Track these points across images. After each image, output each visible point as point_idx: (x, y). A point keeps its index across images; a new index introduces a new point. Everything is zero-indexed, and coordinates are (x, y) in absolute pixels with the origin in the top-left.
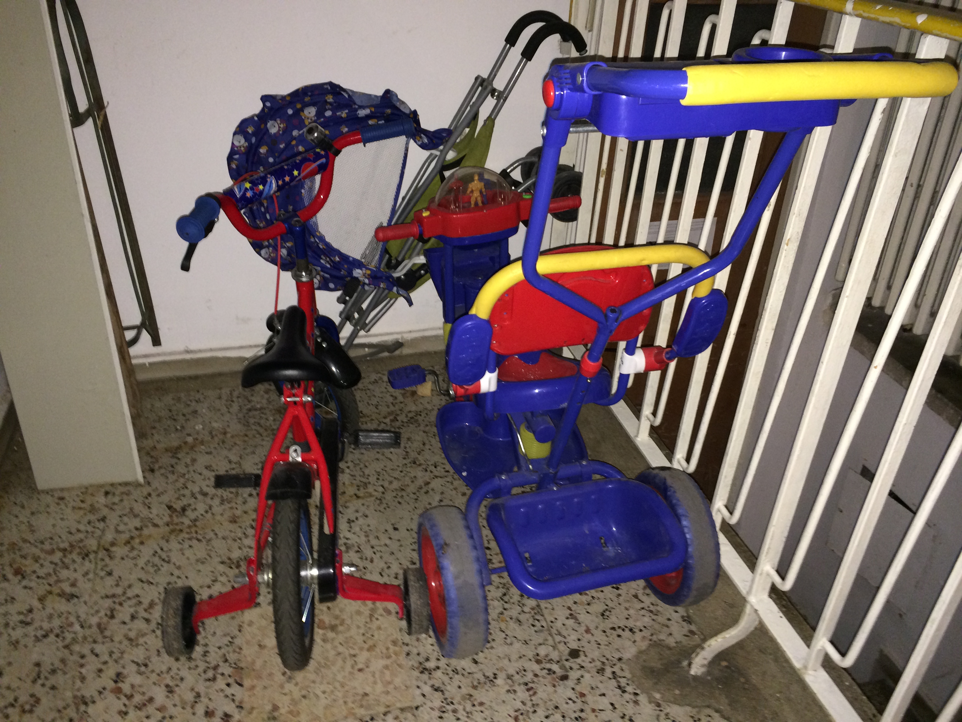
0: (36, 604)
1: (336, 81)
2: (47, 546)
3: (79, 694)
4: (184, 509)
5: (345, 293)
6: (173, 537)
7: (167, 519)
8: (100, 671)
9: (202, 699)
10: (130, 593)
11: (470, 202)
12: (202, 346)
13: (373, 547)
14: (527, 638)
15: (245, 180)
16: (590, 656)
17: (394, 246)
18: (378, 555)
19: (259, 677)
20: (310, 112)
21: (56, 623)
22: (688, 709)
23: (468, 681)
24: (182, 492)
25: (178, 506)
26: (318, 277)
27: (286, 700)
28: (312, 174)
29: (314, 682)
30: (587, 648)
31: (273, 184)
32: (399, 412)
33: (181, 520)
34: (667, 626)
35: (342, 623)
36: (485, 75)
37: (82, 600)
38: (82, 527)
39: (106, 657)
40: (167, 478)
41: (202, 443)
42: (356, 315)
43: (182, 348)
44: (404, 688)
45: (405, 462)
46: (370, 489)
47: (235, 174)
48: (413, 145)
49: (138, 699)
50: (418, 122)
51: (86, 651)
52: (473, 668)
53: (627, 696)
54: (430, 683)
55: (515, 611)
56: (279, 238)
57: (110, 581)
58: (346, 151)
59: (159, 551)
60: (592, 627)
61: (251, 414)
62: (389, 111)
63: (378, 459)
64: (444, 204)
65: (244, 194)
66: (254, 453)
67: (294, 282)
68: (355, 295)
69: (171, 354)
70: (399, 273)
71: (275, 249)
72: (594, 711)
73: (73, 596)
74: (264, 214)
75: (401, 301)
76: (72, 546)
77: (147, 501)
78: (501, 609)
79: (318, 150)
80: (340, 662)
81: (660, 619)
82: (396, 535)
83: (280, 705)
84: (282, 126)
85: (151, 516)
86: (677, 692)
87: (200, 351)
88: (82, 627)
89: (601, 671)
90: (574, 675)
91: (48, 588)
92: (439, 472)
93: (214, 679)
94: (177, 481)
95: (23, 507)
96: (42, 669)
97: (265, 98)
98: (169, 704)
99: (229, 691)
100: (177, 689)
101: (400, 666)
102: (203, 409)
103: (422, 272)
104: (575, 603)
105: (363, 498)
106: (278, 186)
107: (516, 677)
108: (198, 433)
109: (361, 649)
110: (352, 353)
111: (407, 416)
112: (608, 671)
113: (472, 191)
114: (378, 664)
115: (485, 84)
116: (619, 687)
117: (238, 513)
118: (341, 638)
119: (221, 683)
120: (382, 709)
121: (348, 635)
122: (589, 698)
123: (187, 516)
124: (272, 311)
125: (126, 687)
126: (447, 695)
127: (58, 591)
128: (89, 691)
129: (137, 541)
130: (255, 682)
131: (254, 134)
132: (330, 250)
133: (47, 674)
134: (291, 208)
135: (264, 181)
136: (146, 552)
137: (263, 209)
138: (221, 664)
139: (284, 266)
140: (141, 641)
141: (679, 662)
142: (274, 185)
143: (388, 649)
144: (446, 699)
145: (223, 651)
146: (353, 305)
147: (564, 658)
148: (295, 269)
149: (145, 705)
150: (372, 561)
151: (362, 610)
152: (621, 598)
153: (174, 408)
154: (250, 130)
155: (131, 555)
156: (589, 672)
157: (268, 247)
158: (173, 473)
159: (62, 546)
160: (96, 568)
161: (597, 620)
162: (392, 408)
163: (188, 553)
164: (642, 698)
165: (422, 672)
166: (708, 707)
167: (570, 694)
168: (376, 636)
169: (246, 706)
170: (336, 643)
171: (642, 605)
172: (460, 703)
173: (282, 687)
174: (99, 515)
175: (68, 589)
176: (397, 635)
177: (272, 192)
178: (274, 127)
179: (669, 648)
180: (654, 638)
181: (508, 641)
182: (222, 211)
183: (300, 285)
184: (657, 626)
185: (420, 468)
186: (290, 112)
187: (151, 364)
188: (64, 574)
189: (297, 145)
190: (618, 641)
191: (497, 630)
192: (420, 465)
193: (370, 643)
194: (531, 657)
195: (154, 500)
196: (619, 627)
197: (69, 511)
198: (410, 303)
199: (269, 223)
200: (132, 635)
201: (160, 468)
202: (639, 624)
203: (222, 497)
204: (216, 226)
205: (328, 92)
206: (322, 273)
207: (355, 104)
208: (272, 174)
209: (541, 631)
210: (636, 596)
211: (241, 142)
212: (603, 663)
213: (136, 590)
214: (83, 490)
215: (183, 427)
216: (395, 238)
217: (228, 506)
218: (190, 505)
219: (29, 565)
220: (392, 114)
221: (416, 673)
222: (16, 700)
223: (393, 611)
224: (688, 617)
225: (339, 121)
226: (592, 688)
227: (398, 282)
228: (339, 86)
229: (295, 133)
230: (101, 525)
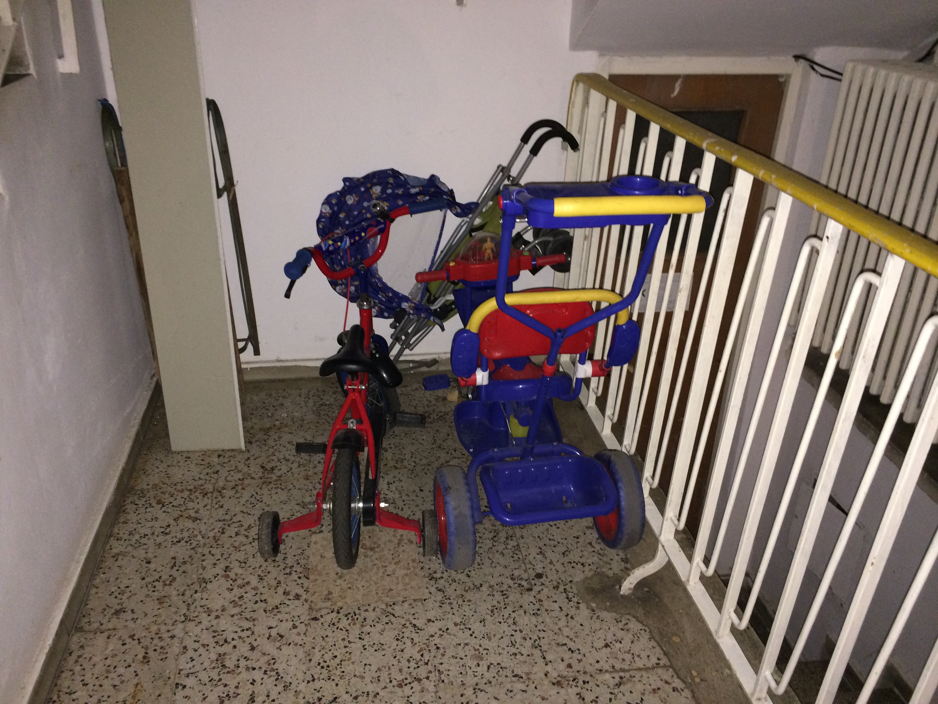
0: (172, 522)
1: (396, 168)
2: (179, 487)
3: (201, 577)
4: (272, 469)
5: (396, 321)
6: (264, 486)
7: (260, 474)
8: (215, 564)
9: (282, 584)
10: (234, 520)
11: (484, 256)
12: (289, 357)
13: (404, 501)
14: (507, 564)
15: (329, 238)
16: (550, 578)
17: (434, 286)
18: (407, 506)
19: (320, 575)
20: (377, 190)
21: (186, 534)
22: (614, 614)
23: (463, 587)
24: (271, 458)
25: (269, 466)
26: (376, 308)
27: (338, 589)
28: (375, 235)
29: (357, 580)
30: (549, 573)
31: (348, 241)
32: (431, 412)
33: (270, 476)
34: (610, 564)
35: (378, 547)
36: (505, 164)
37: (203, 521)
38: (202, 476)
39: (219, 557)
40: (261, 447)
41: (286, 426)
42: (403, 338)
43: (274, 358)
44: (417, 588)
45: (433, 446)
46: (406, 463)
47: (323, 232)
48: (449, 214)
49: (239, 582)
50: (453, 198)
51: (206, 551)
52: (466, 579)
53: (571, 604)
54: (436, 586)
55: (501, 548)
56: (349, 278)
57: (221, 511)
58: (399, 220)
59: (255, 494)
60: (554, 561)
61: (322, 408)
62: (433, 190)
63: (413, 444)
64: (465, 258)
65: (328, 248)
66: (322, 434)
67: (358, 310)
68: (403, 322)
69: (266, 362)
70: (436, 306)
71: (347, 286)
72: (547, 610)
73: (197, 519)
74: (340, 261)
75: (437, 328)
76: (195, 488)
77: (247, 463)
78: (491, 545)
79: (379, 219)
80: (375, 570)
81: (605, 559)
82: (421, 494)
83: (333, 592)
84: (356, 199)
85: (250, 472)
86: (608, 604)
87: (287, 361)
88: (203, 537)
89: (556, 587)
90: (536, 589)
91: (180, 513)
92: (458, 454)
93: (290, 574)
94: (268, 450)
95: (162, 461)
96: (177, 561)
97: (345, 180)
98: (260, 586)
99: (300, 581)
100: (265, 578)
101: (416, 575)
102: (287, 403)
103: (453, 306)
104: (545, 545)
105: (400, 469)
106: (351, 243)
107: (496, 587)
108: (283, 419)
109: (391, 563)
110: (400, 367)
111: (437, 415)
112: (561, 588)
113: (486, 249)
114: (401, 572)
115: (504, 171)
116: (567, 598)
117: (310, 473)
118: (377, 555)
119: (295, 576)
120: (401, 599)
121: (382, 554)
122: (545, 603)
123: (274, 473)
124: (342, 330)
125: (232, 575)
126: (446, 594)
127: (187, 515)
128: (208, 574)
129: (240, 487)
130: (317, 577)
131: (336, 204)
132: (386, 288)
133: (180, 565)
134: (359, 257)
135: (341, 240)
136: (246, 495)
137: (339, 258)
138: (295, 565)
139: (352, 299)
140: (243, 548)
141: (613, 586)
142: (348, 243)
143: (409, 564)
144: (445, 596)
145: (296, 558)
146: (402, 329)
147: (531, 578)
148: (359, 300)
149: (244, 586)
150: (402, 510)
151: (392, 539)
152: (579, 544)
153: (266, 401)
154: (334, 201)
155: (236, 496)
156: (547, 587)
157: (341, 285)
158: (265, 445)
159: (189, 488)
160: (212, 503)
161: (558, 556)
162: (427, 409)
163: (275, 497)
164: (583, 606)
165: (430, 580)
166: (629, 614)
167: (532, 599)
168: (401, 556)
169: (311, 591)
170: (374, 558)
171: (593, 550)
172: (454, 599)
173: (335, 581)
174: (214, 470)
175: (193, 515)
176: (415, 556)
177: (346, 247)
178: (350, 200)
179: (608, 577)
180: (599, 570)
181: (493, 565)
182: (313, 260)
183: (362, 311)
184: (601, 563)
185: (444, 451)
186: (363, 189)
187: (251, 368)
188: (191, 505)
189: (366, 213)
190: (571, 571)
191: (486, 558)
192: (444, 449)
193: (396, 560)
194: (508, 576)
195: (251, 461)
196: (574, 562)
197: (193, 466)
198: (443, 329)
199: (343, 267)
200: (237, 544)
201: (256, 441)
202: (590, 561)
203: (299, 462)
204: (309, 270)
205: (390, 176)
206: (379, 305)
207: (409, 184)
208: (346, 235)
209: (518, 561)
210: (590, 544)
211: (327, 210)
212: (559, 583)
213: (239, 517)
214: (203, 453)
215: (272, 414)
216: (434, 280)
217: (302, 468)
218: (277, 466)
219: (167, 498)
220: (435, 192)
221: (427, 580)
222: (160, 577)
223: (415, 542)
224: (626, 559)
225: (398, 196)
226: (548, 597)
227: (435, 313)
228: (398, 172)
229: (365, 204)
230: (215, 476)
